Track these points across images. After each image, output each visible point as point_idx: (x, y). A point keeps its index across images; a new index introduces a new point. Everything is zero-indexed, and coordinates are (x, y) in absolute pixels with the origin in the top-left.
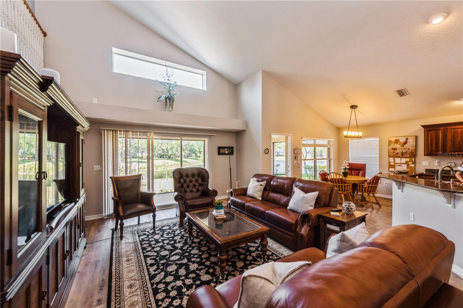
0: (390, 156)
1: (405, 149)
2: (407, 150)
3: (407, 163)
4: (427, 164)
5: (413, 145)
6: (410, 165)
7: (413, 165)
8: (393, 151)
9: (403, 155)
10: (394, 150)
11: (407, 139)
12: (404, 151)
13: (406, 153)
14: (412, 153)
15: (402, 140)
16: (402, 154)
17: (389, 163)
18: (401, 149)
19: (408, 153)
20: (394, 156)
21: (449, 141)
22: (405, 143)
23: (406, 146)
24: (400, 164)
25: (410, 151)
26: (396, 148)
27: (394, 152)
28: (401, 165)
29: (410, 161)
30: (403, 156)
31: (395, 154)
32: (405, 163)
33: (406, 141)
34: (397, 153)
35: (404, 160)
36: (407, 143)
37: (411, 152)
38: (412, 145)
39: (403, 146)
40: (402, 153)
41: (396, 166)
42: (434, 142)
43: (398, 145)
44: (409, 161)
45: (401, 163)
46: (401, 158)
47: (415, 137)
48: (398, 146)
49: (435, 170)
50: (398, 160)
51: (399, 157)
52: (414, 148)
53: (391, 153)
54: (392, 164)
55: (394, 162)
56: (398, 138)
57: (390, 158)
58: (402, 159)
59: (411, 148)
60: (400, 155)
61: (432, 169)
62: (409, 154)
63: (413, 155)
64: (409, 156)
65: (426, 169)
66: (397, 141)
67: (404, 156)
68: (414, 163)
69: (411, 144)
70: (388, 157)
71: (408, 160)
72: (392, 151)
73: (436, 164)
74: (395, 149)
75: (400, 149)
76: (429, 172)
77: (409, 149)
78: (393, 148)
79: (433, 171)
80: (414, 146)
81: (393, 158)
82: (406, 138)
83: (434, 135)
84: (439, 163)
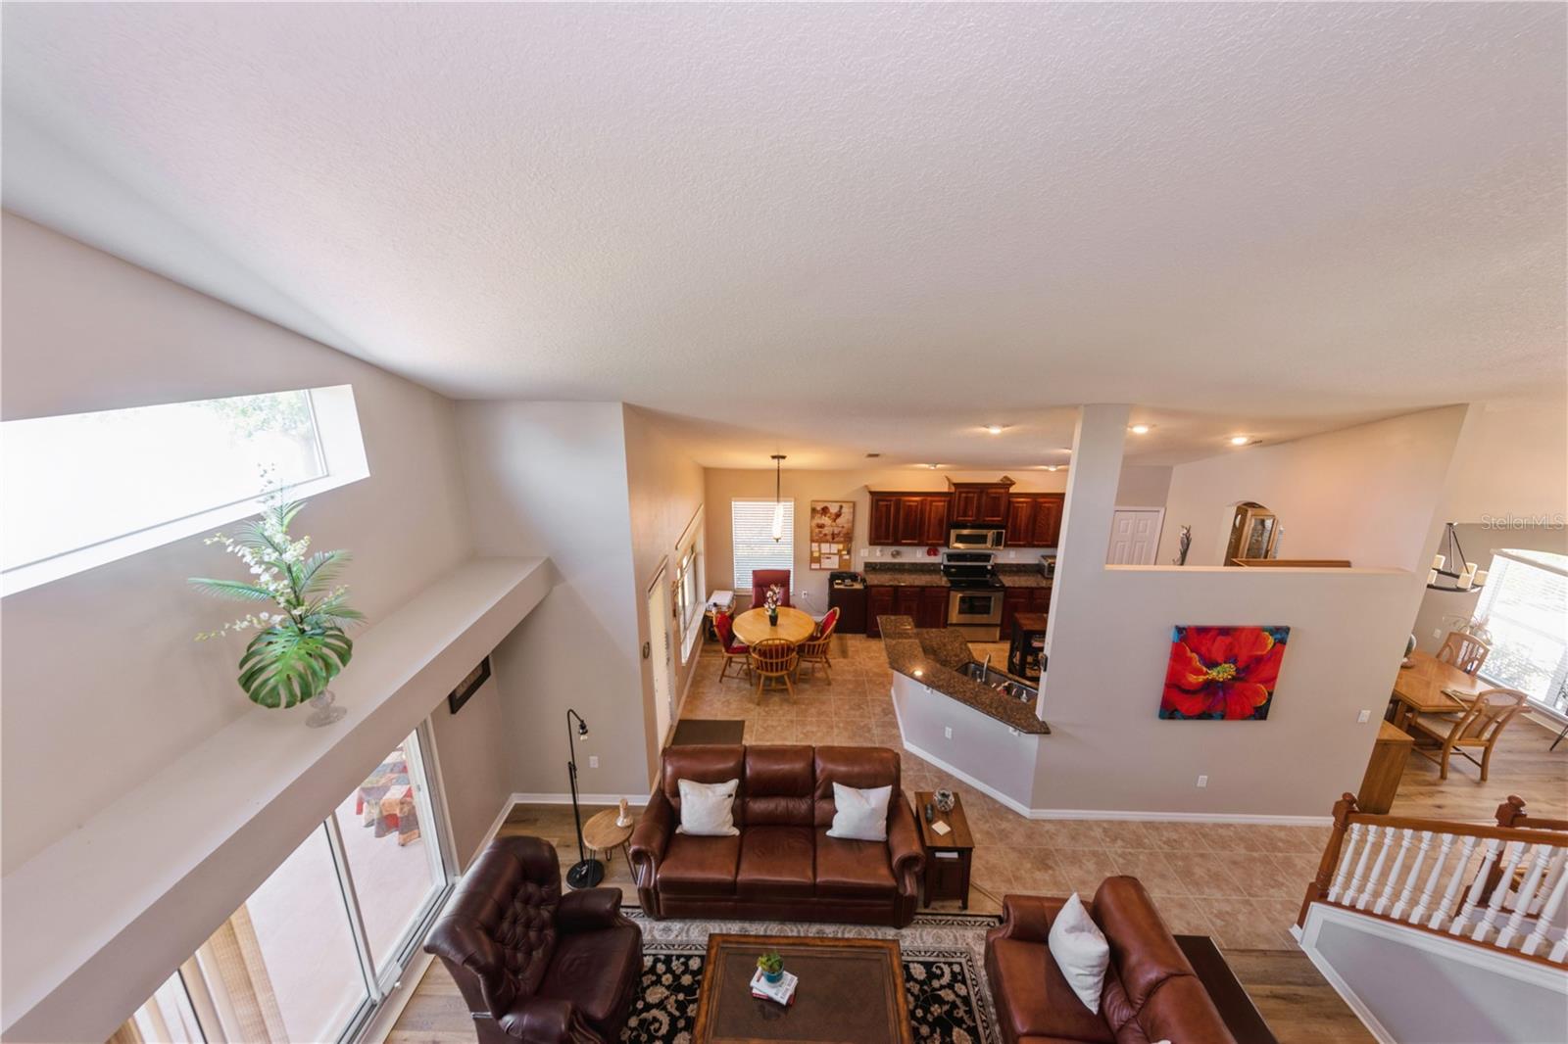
0: (812, 541)
1: (838, 526)
2: (840, 528)
3: (839, 552)
4: (867, 554)
5: (850, 519)
6: (844, 556)
7: (847, 557)
8: (819, 530)
9: (833, 539)
11: (841, 507)
12: (837, 530)
13: (839, 533)
14: (848, 534)
15: (834, 509)
16: (833, 536)
17: (812, 553)
18: (832, 526)
19: (842, 534)
20: (820, 540)
21: (901, 521)
22: (838, 515)
23: (838, 521)
24: (829, 556)
25: (844, 531)
26: (824, 524)
27: (820, 532)
29: (843, 550)
30: (834, 541)
31: (821, 535)
32: (837, 552)
33: (840, 511)
34: (825, 535)
35: (835, 548)
36: (842, 515)
37: (846, 532)
38: (848, 519)
39: (835, 520)
40: (832, 534)
41: (823, 558)
42: (884, 521)
43: (827, 518)
44: (842, 548)
45: (830, 554)
46: (830, 543)
47: (851, 504)
48: (826, 520)
50: (825, 548)
51: (827, 542)
52: (850, 525)
53: (814, 534)
54: (816, 554)
55: (820, 550)
56: (826, 504)
57: (813, 544)
58: (831, 545)
59: (846, 525)
60: (829, 538)
61: (873, 563)
63: (849, 537)
64: (842, 539)
65: (864, 563)
66: (825, 510)
67: (836, 539)
68: (849, 553)
69: (846, 518)
70: (809, 542)
71: (841, 546)
72: (817, 530)
73: (878, 554)
74: (821, 526)
75: (829, 526)
76: (868, 568)
77: (843, 527)
78: (818, 524)
80: (851, 521)
81: (817, 544)
82: (840, 505)
83: (884, 509)
84: (881, 551)
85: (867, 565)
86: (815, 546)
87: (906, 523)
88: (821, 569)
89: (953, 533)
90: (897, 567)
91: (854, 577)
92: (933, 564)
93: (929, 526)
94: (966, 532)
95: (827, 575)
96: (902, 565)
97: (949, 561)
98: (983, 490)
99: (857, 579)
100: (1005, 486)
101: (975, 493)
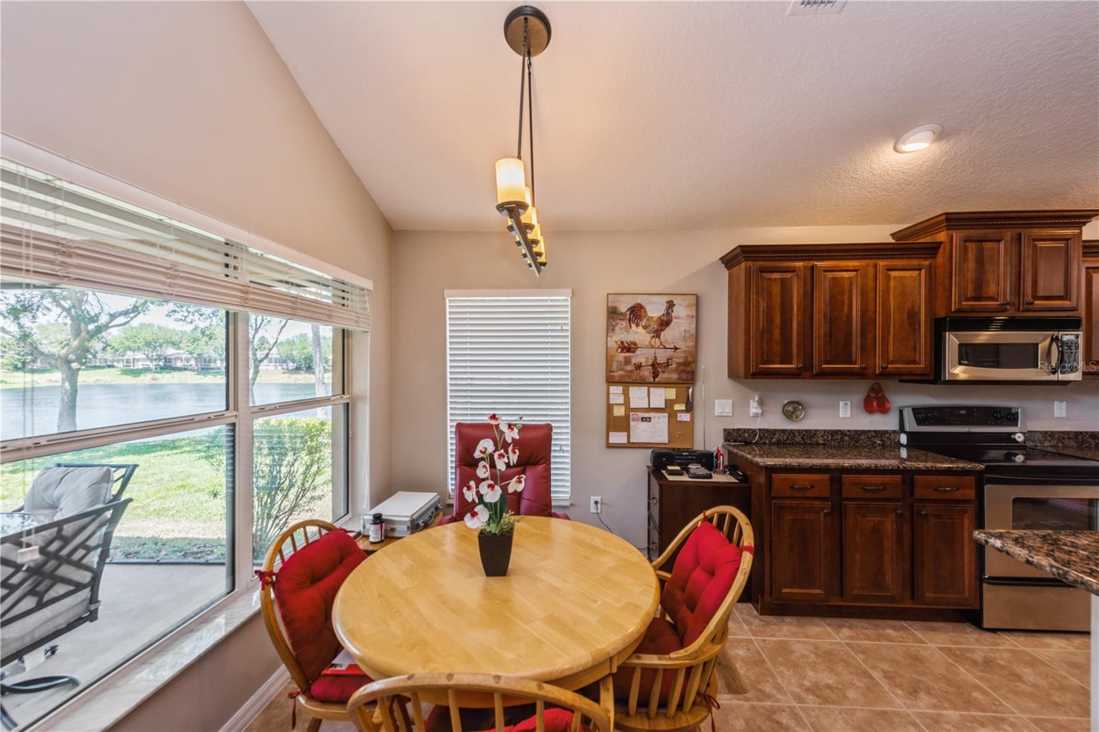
0: (611, 381)
1: (665, 348)
2: (670, 353)
3: (668, 407)
4: (728, 410)
5: (689, 331)
6: (679, 415)
7: (685, 417)
8: (625, 358)
9: (655, 375)
10: (629, 350)
11: (671, 305)
12: (662, 357)
13: (668, 364)
14: (686, 364)
15: (655, 310)
16: (655, 367)
17: (610, 407)
18: (652, 347)
19: (674, 366)
20: (627, 380)
22: (665, 323)
23: (666, 335)
24: (647, 414)
25: (679, 357)
26: (635, 344)
27: (627, 361)
28: (650, 418)
29: (677, 400)
30: (657, 380)
31: (629, 368)
32: (663, 406)
33: (668, 314)
34: (639, 367)
35: (660, 396)
36: (672, 324)
37: (682, 360)
38: (685, 331)
39: (657, 334)
40: (653, 365)
41: (633, 420)
42: (778, 320)
43: (640, 329)
44: (674, 397)
45: (650, 409)
46: (650, 384)
47: (693, 300)
48: (639, 334)
49: (754, 431)
50: (638, 396)
51: (642, 382)
52: (692, 344)
53: (615, 367)
54: (619, 412)
55: (627, 402)
56: (639, 300)
57: (613, 389)
58: (652, 389)
59: (682, 345)
60: (647, 373)
61: (745, 431)
62: (676, 370)
63: (688, 372)
64: (675, 376)
65: (725, 430)
66: (636, 312)
67: (662, 377)
68: (690, 408)
69: (682, 329)
70: (604, 385)
71: (671, 393)
72: (621, 356)
73: (754, 408)
74: (629, 348)
75: (646, 347)
76: (735, 441)
77: (676, 349)
78: (622, 343)
79: (746, 435)
80: (692, 335)
81: (620, 389)
82: (668, 302)
83: (776, 289)
84: (761, 403)
85: (731, 436)
86: (616, 390)
87: (831, 321)
88: (630, 446)
89: (952, 341)
90: (798, 439)
91: (708, 460)
92: (878, 433)
93: (886, 326)
94: (984, 337)
95: (645, 457)
96: (810, 434)
97: (920, 422)
98: (1018, 231)
99: (715, 465)
100: (1080, 218)
101: (999, 241)
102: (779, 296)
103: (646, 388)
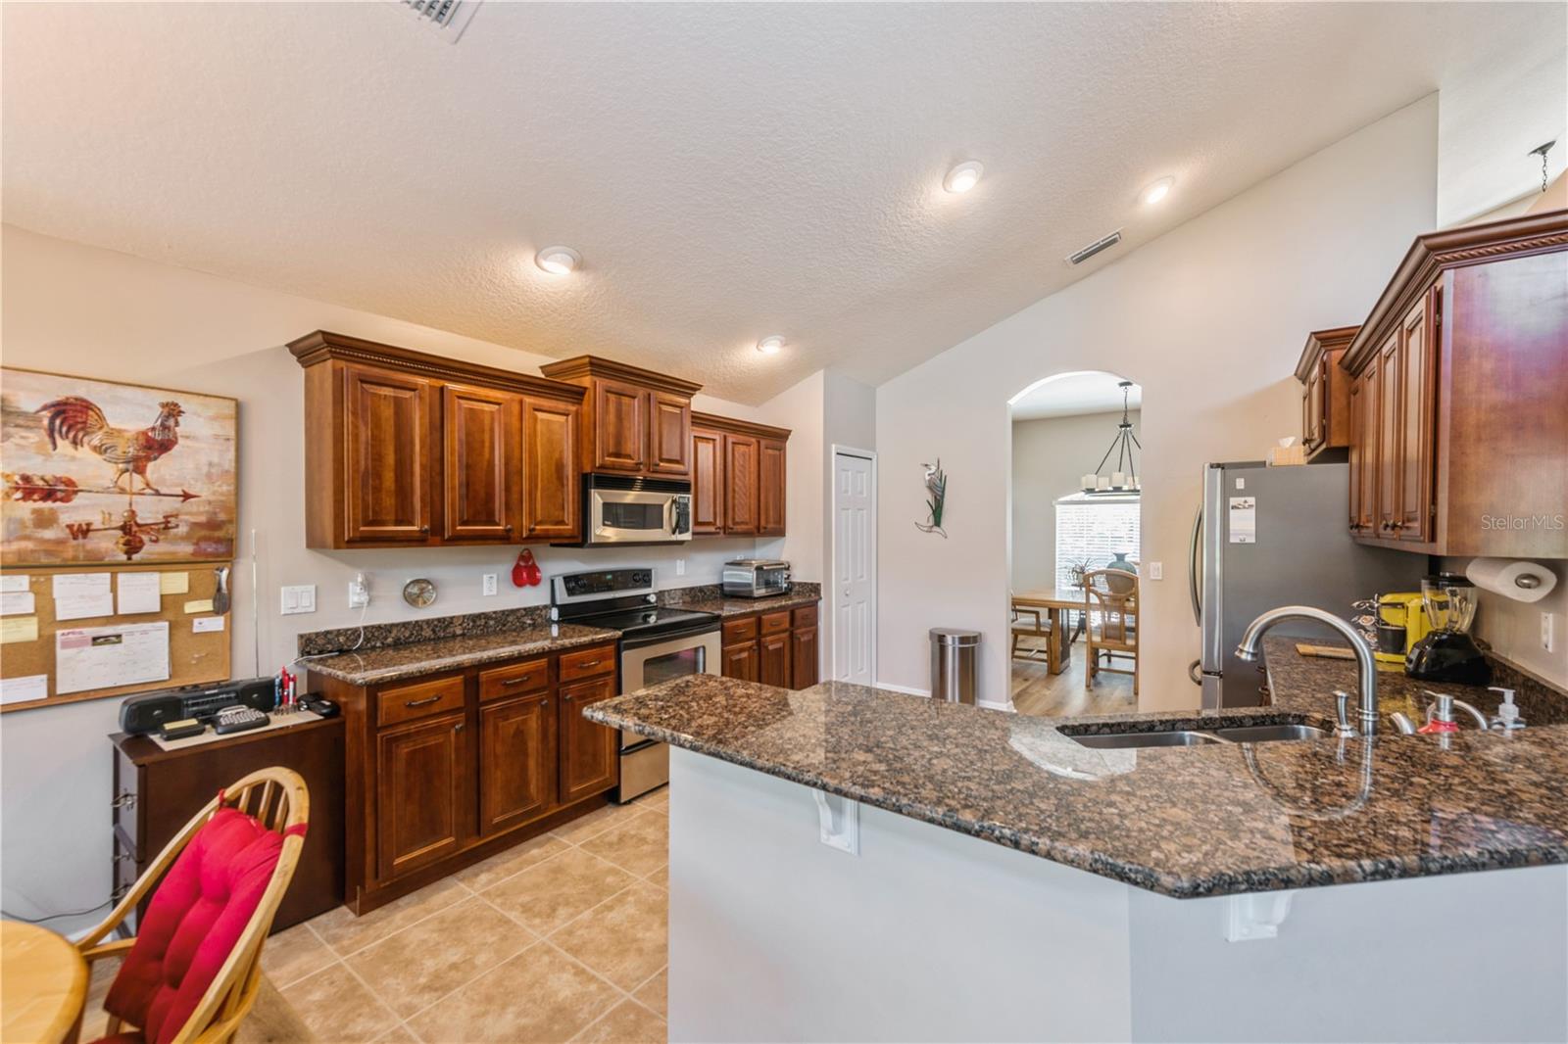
1: (157, 493)
2: (173, 505)
3: (170, 605)
4: (307, 602)
5: (219, 465)
6: (196, 621)
7: (217, 624)
8: (37, 512)
9: (132, 547)
10: (49, 494)
11: (172, 412)
12: (149, 511)
13: (167, 525)
14: (213, 525)
15: (128, 417)
16: (132, 532)
18: (123, 491)
19: (183, 529)
20: (44, 560)
21: (451, 463)
22: (156, 445)
23: (159, 469)
24: (108, 628)
25: (196, 512)
26: (70, 483)
27: (44, 519)
28: (119, 636)
29: (192, 594)
30: (136, 557)
31: (49, 534)
32: (157, 608)
33: (165, 427)
34: (83, 531)
35: (142, 590)
36: (176, 448)
37: (203, 519)
38: (210, 464)
39: (138, 465)
40: (125, 528)
41: (66, 645)
42: (390, 459)
44: (185, 589)
45: (116, 618)
46: (114, 567)
47: (229, 409)
48: (82, 464)
49: (355, 631)
50: (81, 594)
51: (93, 564)
52: (227, 488)
53: (9, 532)
54: (19, 632)
55: (44, 609)
56: (81, 391)
58: (122, 578)
59: (203, 491)
60: (109, 544)
61: (339, 633)
62: (186, 538)
63: (219, 541)
64: (186, 549)
65: (301, 636)
67: (149, 551)
68: (223, 604)
69: (203, 459)
71: (178, 582)
72: (23, 509)
73: (355, 594)
74: (55, 491)
75: (106, 491)
76: (320, 653)
77: (186, 496)
78: (26, 479)
79: (342, 639)
80: (227, 471)
81: (22, 581)
82: (164, 405)
83: (387, 412)
84: (368, 586)
85: (311, 645)
86: (7, 585)
87: (468, 467)
88: (55, 700)
89: (597, 499)
90: (427, 633)
91: (264, 695)
92: (530, 611)
93: (533, 478)
94: (630, 497)
95: (109, 718)
96: (445, 623)
97: (571, 592)
98: (649, 391)
99: (277, 700)
100: (689, 389)
101: (634, 397)
102: (392, 422)
103: (108, 575)
